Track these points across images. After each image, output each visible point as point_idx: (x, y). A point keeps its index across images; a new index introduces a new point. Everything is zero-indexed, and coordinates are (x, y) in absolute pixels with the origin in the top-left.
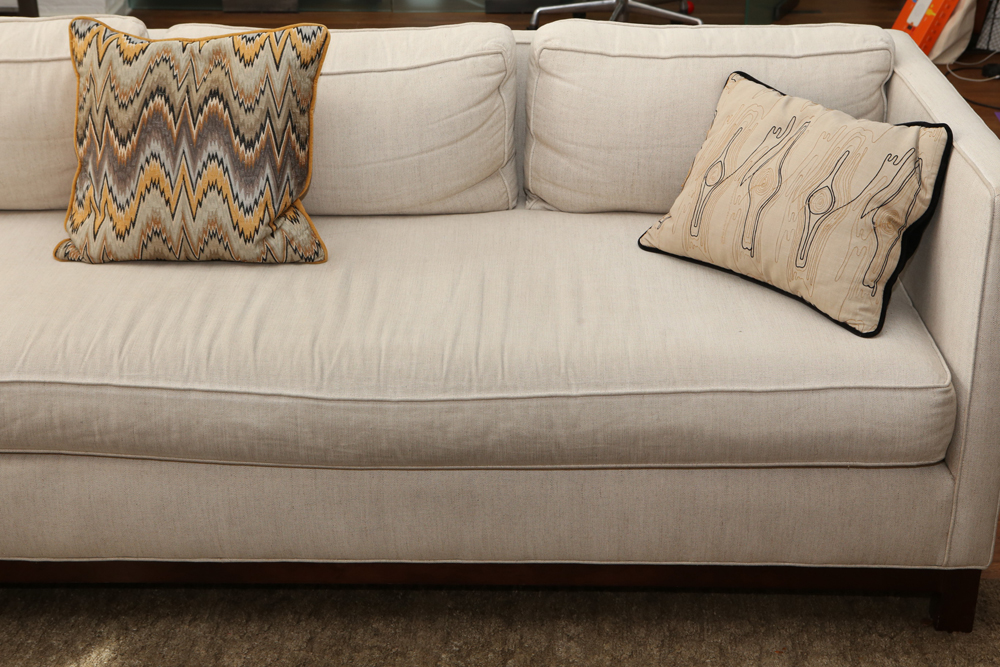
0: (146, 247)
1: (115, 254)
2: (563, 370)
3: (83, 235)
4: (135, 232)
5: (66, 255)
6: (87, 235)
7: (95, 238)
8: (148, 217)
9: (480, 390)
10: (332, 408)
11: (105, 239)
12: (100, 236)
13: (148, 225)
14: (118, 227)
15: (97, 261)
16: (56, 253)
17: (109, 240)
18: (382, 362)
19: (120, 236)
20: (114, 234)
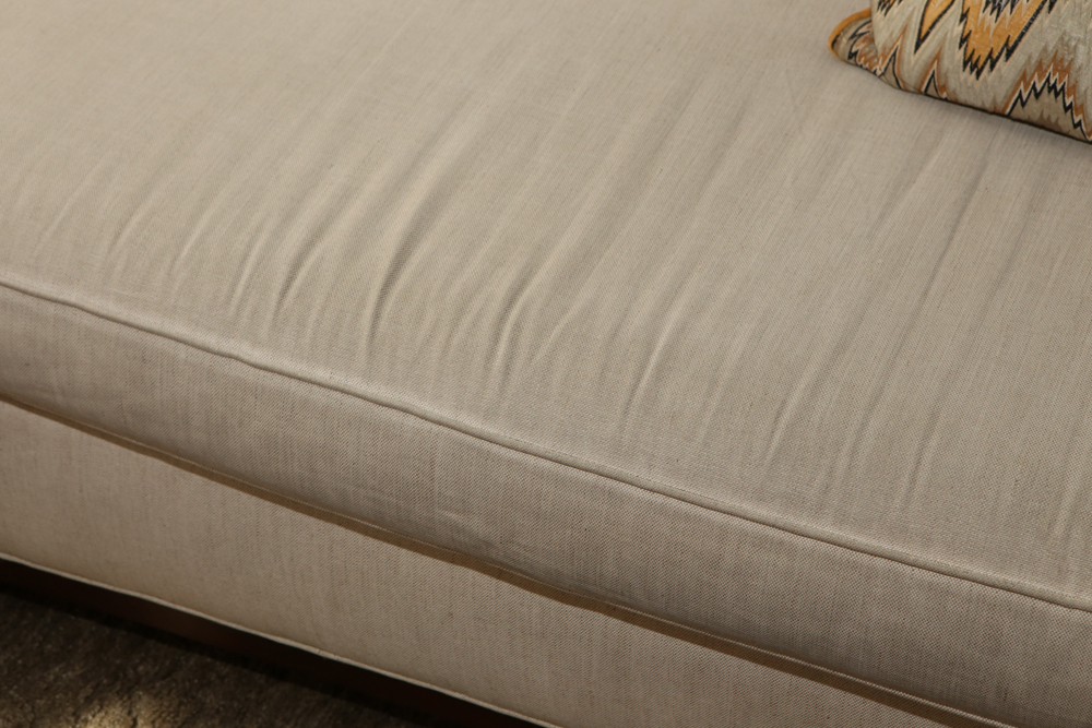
0: (1023, 104)
1: (954, 92)
2: (1058, 530)
3: (897, 26)
4: (1007, 70)
5: (852, 55)
6: (904, 31)
7: (918, 46)
8: (1045, 50)
9: (841, 519)
10: (510, 462)
11: (938, 57)
12: (929, 46)
13: (1040, 67)
14: (972, 43)
15: (912, 89)
16: (834, 43)
17: (946, 63)
18: (643, 384)
19: (972, 64)
20: (959, 55)
